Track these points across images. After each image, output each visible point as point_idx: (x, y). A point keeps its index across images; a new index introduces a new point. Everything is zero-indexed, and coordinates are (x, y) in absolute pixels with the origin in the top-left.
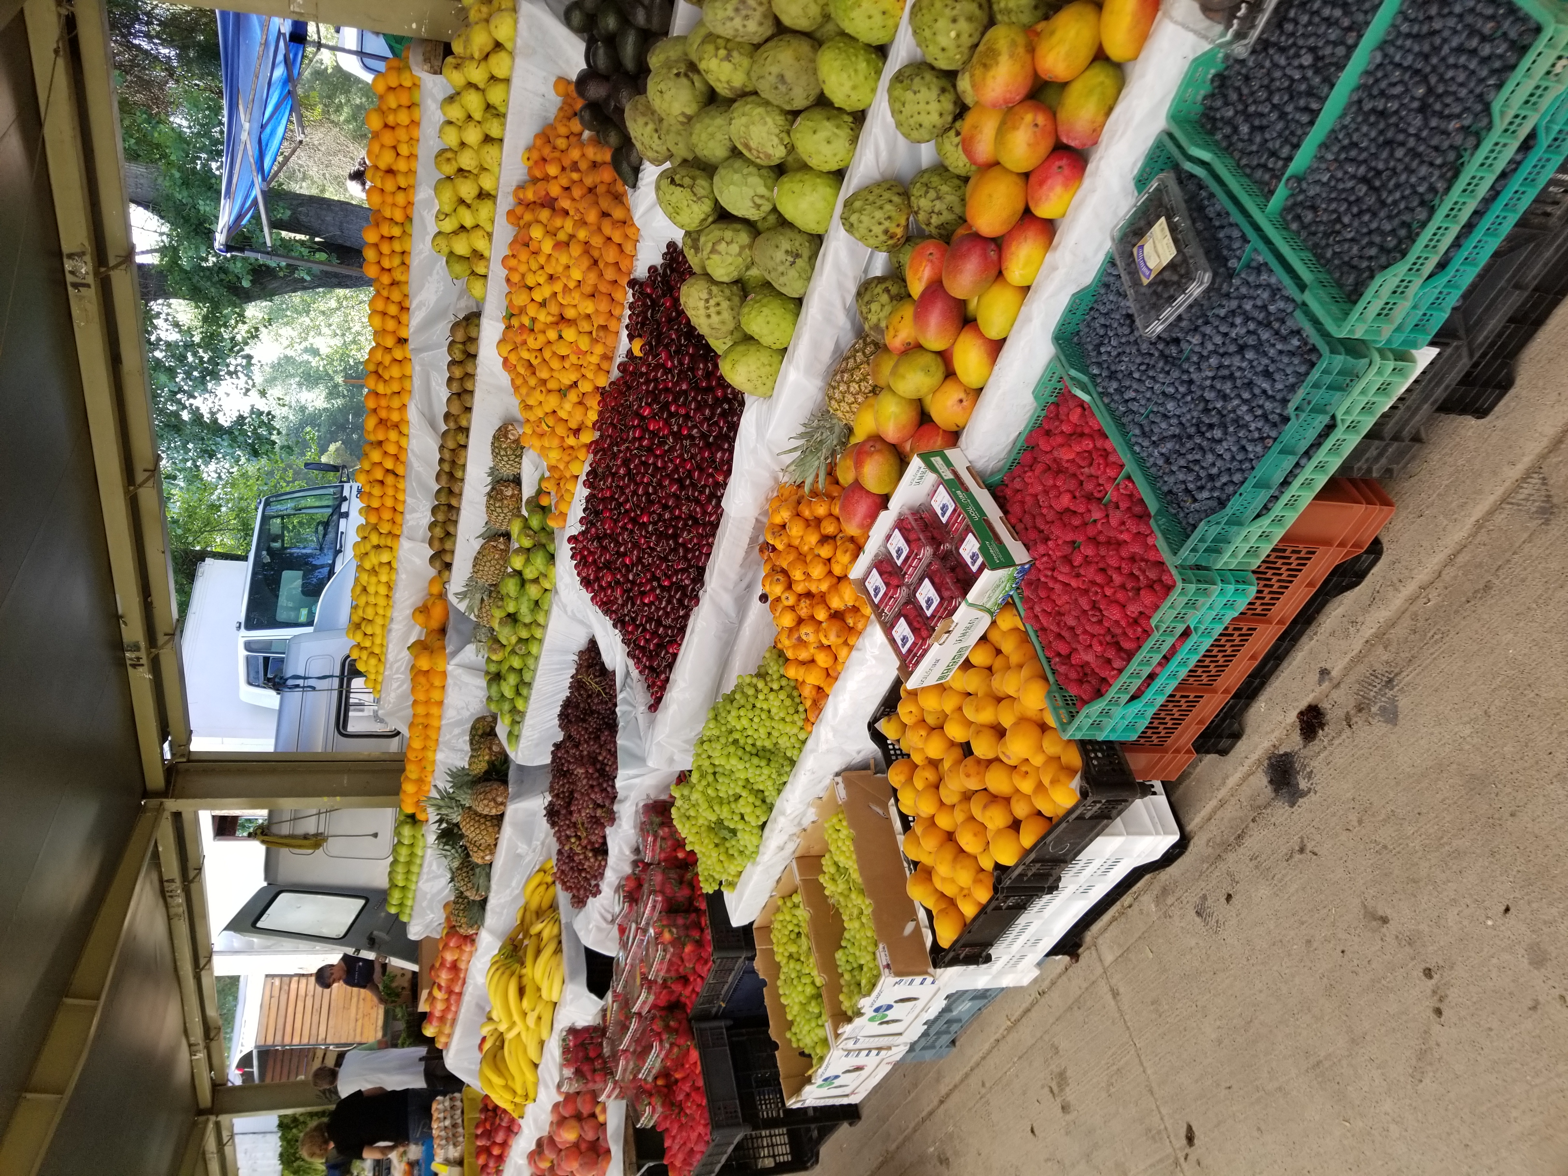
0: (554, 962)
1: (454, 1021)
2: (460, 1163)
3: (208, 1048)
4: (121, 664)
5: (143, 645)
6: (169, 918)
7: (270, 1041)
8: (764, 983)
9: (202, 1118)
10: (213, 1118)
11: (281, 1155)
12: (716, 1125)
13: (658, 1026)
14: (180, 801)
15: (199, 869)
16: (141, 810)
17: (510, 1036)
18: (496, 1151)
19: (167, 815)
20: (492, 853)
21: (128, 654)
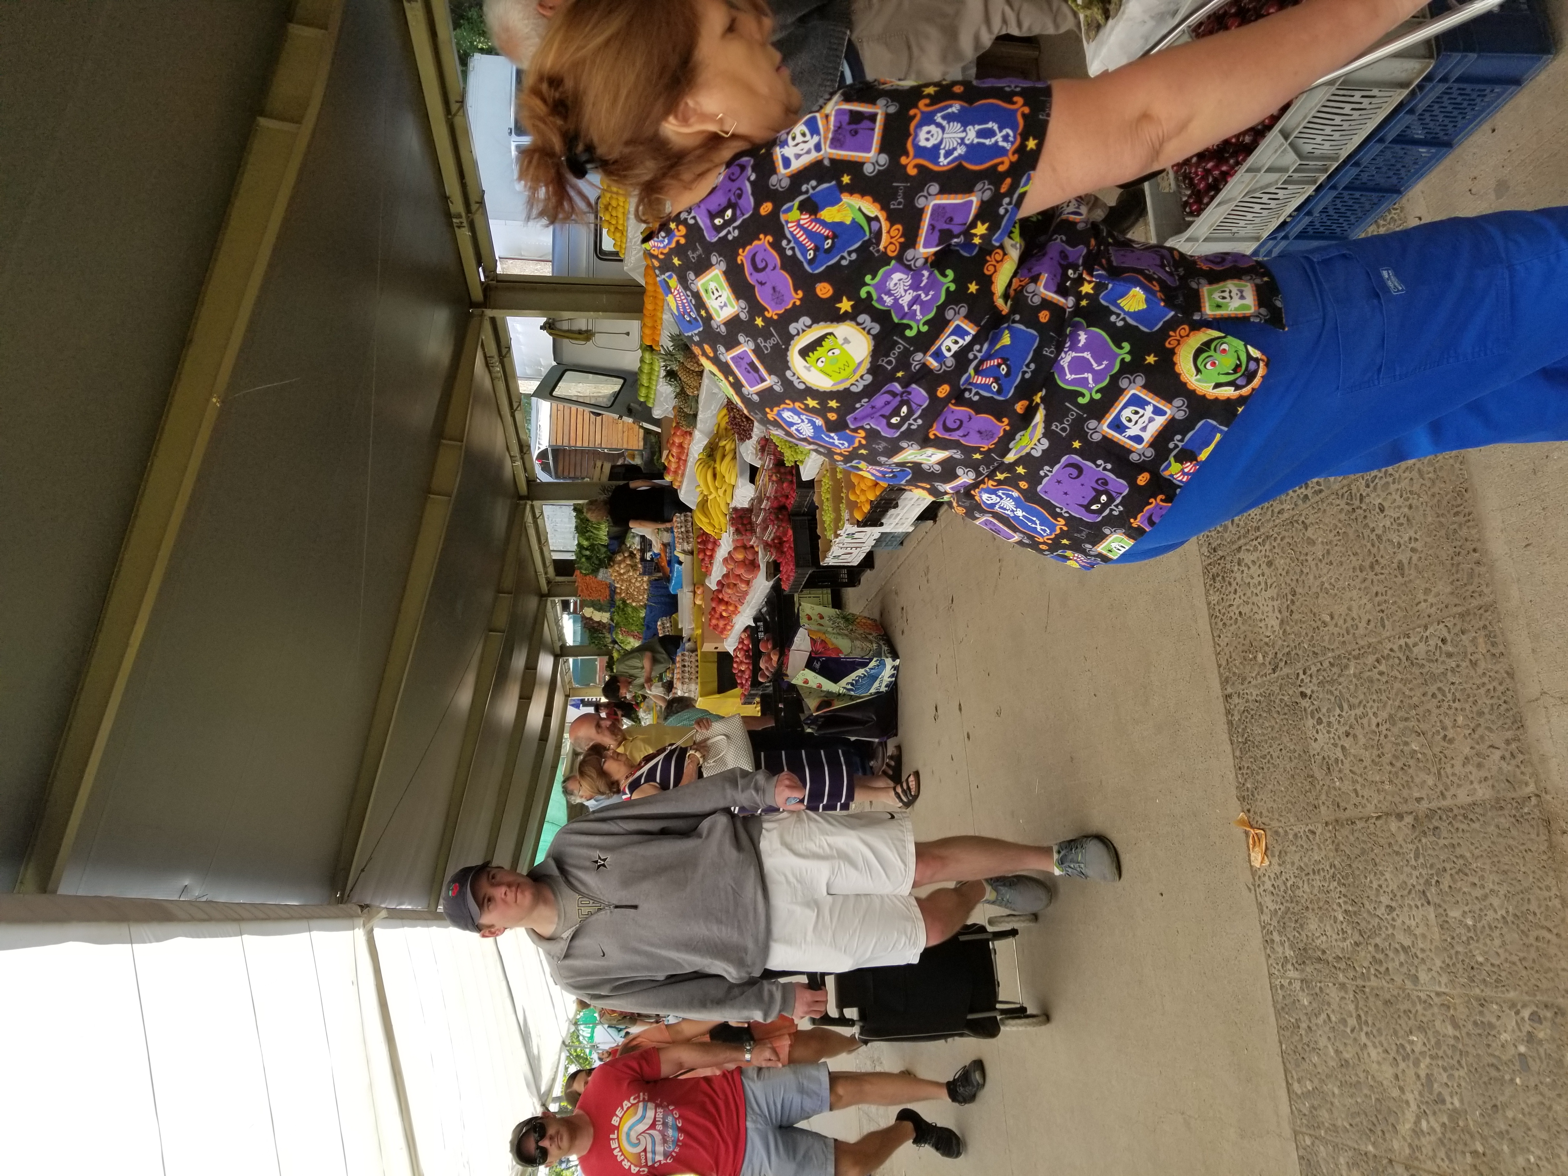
0: (732, 464)
1: (683, 475)
2: (691, 553)
3: (522, 459)
4: (450, 225)
5: (463, 214)
6: (492, 380)
7: (560, 443)
8: (817, 508)
9: (522, 502)
10: (529, 502)
11: (576, 527)
12: (797, 565)
13: (773, 517)
14: (495, 311)
15: (509, 348)
16: (471, 316)
17: (710, 497)
18: (708, 553)
19: (487, 318)
20: (698, 390)
21: (454, 220)
